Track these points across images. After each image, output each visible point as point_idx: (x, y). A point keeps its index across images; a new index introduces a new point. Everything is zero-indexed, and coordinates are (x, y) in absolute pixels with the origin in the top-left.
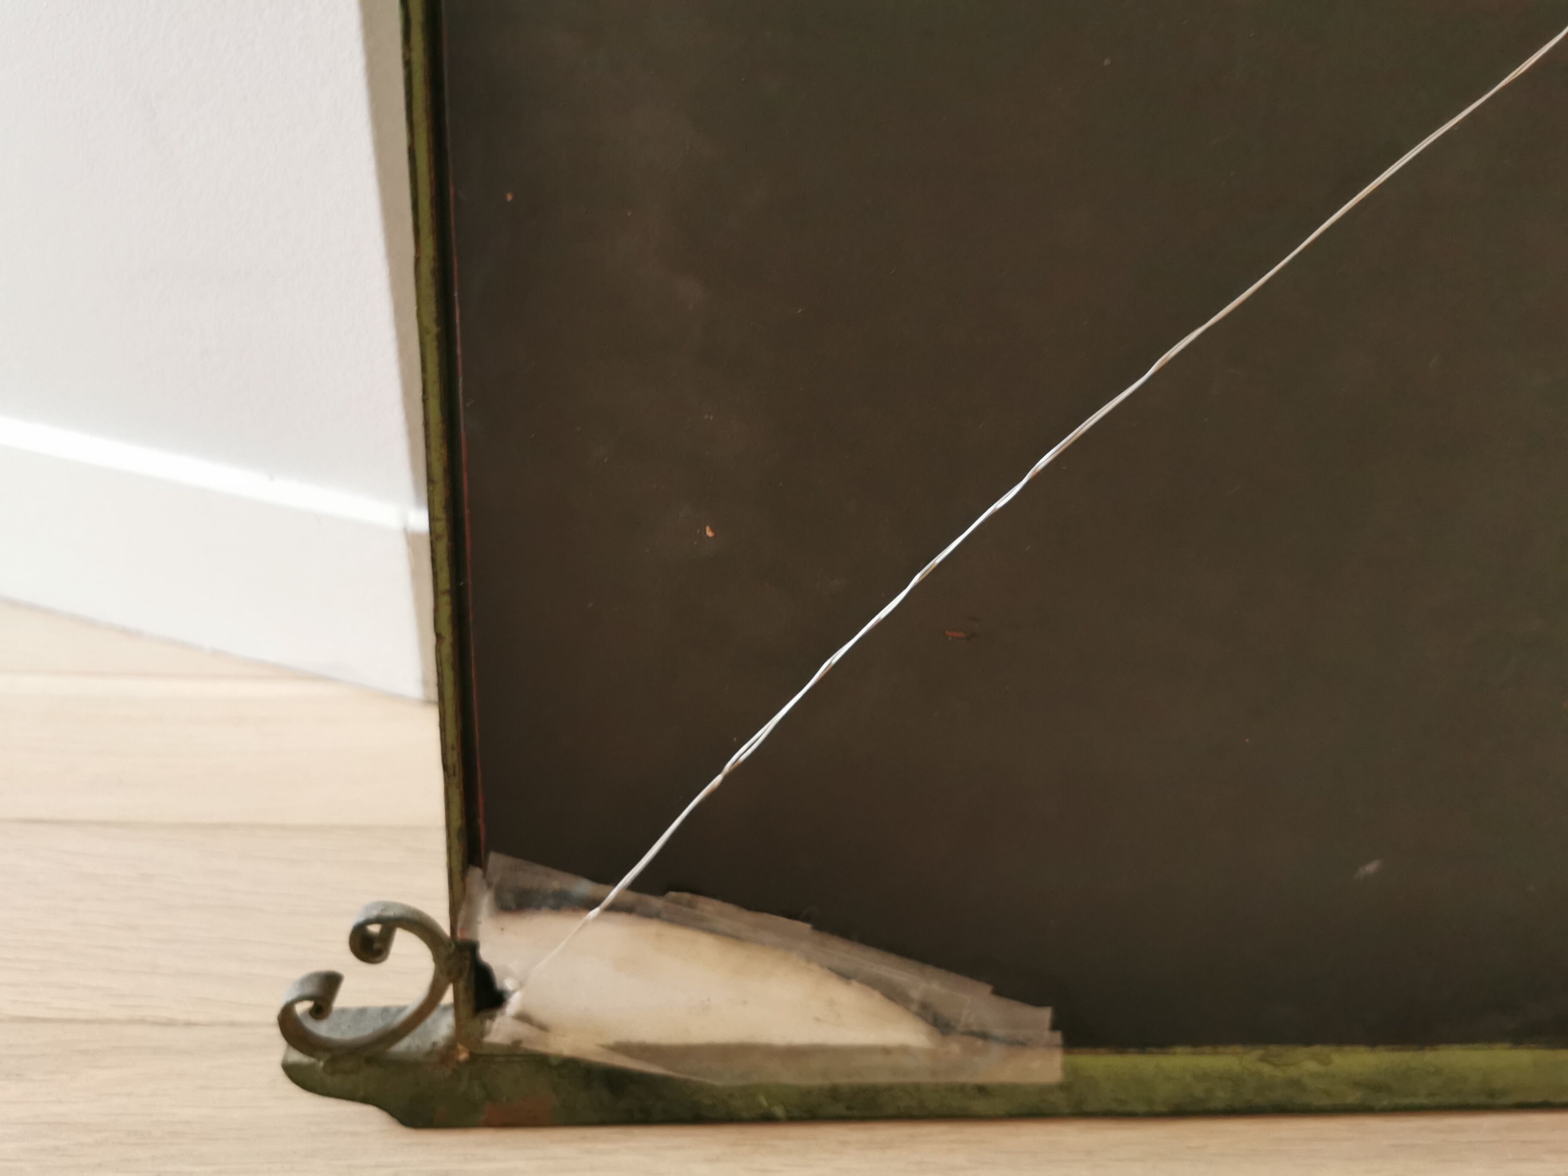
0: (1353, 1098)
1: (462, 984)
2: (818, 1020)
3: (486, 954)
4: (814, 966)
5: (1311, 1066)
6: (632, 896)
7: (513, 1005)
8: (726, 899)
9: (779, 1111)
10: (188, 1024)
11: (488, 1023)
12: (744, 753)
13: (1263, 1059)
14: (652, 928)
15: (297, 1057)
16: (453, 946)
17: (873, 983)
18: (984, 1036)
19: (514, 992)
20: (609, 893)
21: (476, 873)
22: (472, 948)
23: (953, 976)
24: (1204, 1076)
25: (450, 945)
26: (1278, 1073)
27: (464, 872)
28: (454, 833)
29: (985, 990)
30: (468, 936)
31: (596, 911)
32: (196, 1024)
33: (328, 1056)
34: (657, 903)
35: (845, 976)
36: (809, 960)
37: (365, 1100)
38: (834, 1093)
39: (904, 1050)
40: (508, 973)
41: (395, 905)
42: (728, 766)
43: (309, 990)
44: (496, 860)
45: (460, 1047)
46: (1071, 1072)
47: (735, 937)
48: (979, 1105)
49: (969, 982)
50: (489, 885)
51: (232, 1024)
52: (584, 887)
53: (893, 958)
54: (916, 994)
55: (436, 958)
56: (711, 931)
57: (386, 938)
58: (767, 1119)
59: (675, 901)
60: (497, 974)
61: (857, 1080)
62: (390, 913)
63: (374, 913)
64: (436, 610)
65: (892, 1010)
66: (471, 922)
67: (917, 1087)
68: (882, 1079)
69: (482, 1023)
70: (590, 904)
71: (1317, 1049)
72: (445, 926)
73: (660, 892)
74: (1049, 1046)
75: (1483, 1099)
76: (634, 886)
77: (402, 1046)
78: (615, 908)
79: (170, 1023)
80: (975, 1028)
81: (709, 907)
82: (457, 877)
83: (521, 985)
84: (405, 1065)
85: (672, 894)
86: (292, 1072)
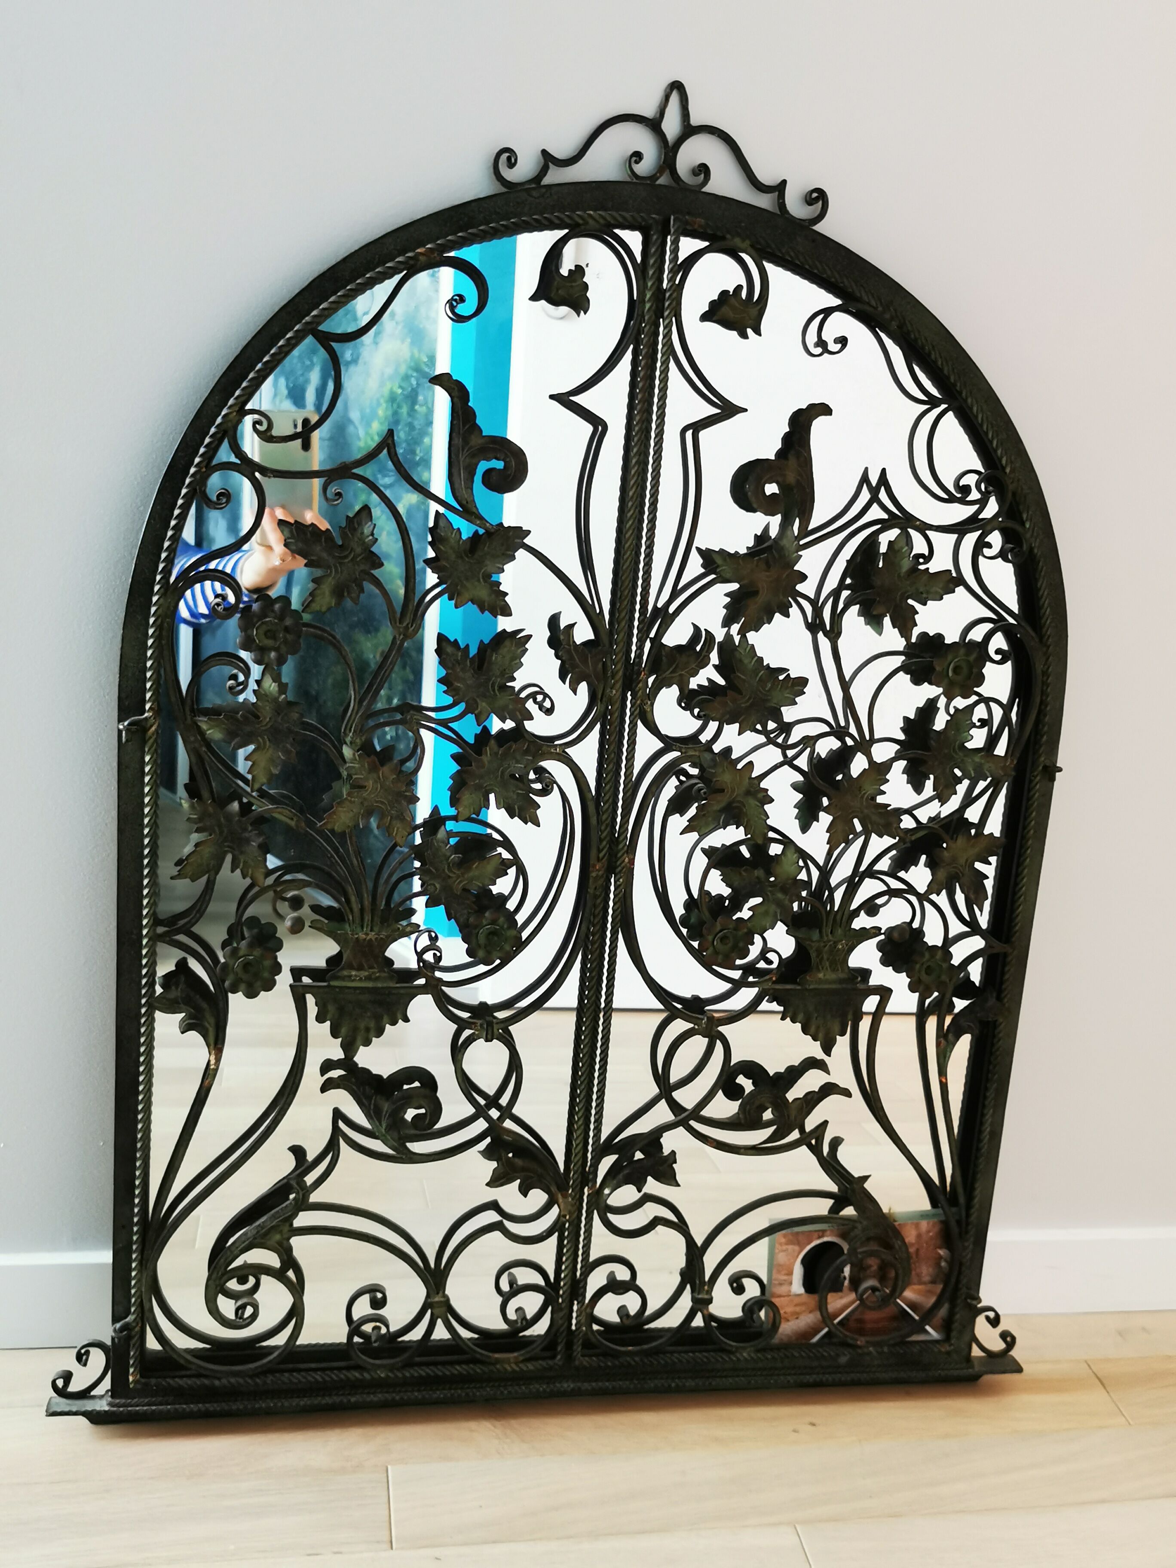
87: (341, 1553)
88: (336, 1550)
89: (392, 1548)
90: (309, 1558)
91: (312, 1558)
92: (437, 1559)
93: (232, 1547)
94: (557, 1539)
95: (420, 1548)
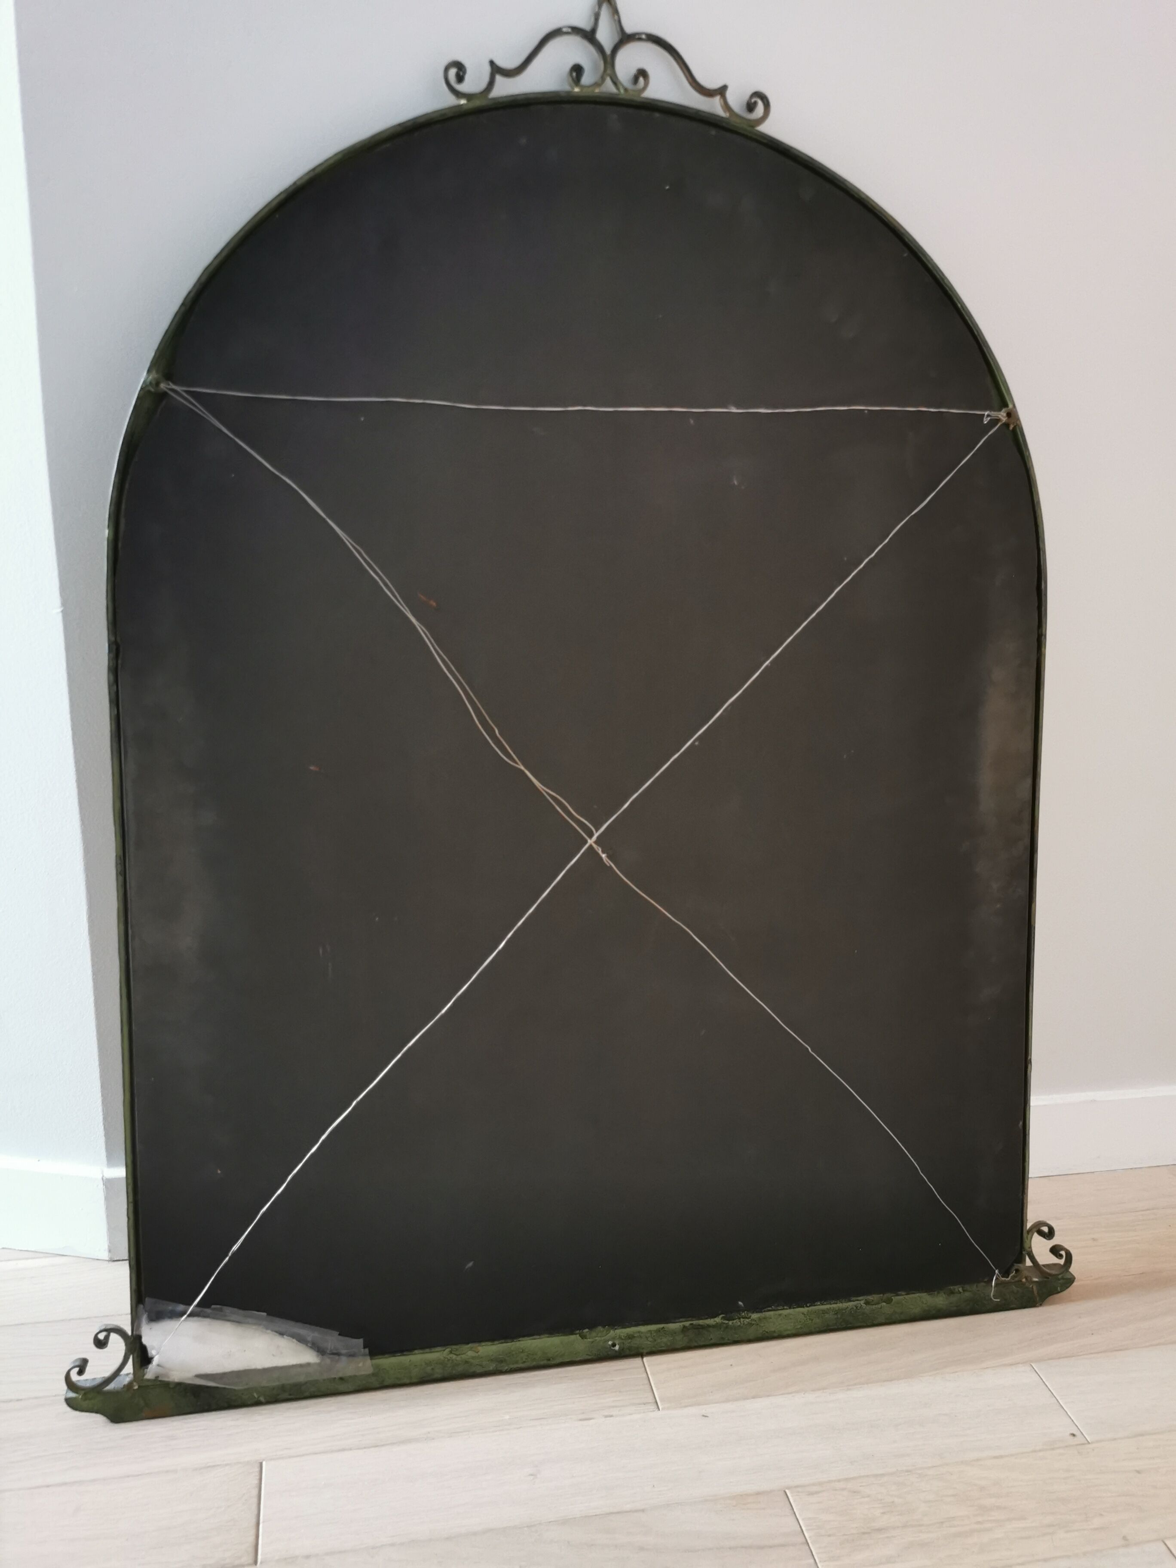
0: (492, 1367)
1: (135, 1355)
2: (273, 1355)
3: (145, 1341)
4: (269, 1331)
5: (470, 1353)
6: (199, 1309)
7: (155, 1361)
8: (234, 1307)
9: (262, 1399)
10: (18, 1400)
11: (146, 1370)
12: (235, 1248)
13: (451, 1352)
14: (207, 1321)
15: (72, 1395)
16: (132, 1338)
17: (293, 1336)
18: (338, 1354)
19: (156, 1355)
20: (188, 1309)
21: (141, 1306)
22: (139, 1337)
23: (322, 1329)
24: (429, 1363)
25: (131, 1338)
26: (458, 1358)
27: (137, 1306)
28: (133, 1290)
29: (336, 1333)
30: (137, 1333)
31: (185, 1316)
32: (21, 1400)
33: (83, 1392)
34: (208, 1311)
35: (282, 1334)
36: (267, 1329)
37: (97, 1412)
38: (283, 1388)
39: (308, 1364)
40: (153, 1348)
41: (110, 1325)
42: (230, 1254)
43: (77, 1363)
44: (148, 1300)
45: (135, 1384)
46: (376, 1367)
47: (239, 1322)
48: (342, 1387)
49: (330, 1331)
50: (146, 1311)
51: (36, 1398)
52: (181, 1307)
53: (299, 1324)
54: (309, 1339)
55: (126, 1345)
56: (229, 1321)
57: (107, 1338)
58: (258, 1403)
59: (214, 1309)
60: (149, 1349)
61: (292, 1381)
62: (109, 1327)
63: (103, 1328)
64: (128, 1209)
65: (301, 1347)
66: (139, 1327)
67: (316, 1381)
68: (302, 1379)
69: (144, 1370)
70: (182, 1314)
71: (470, 1345)
72: (130, 1333)
73: (209, 1307)
74: (364, 1355)
75: (545, 1362)
76: (198, 1305)
77: (111, 1387)
78: (190, 1315)
79: (11, 1401)
80: (335, 1351)
81: (227, 1310)
82: (134, 1309)
83: (158, 1353)
84: (115, 1393)
85: (213, 1306)
86: (70, 1402)
87: (611, 1416)
88: (607, 1414)
89: (659, 1410)
90: (580, 1422)
91: (585, 1423)
92: (703, 1416)
93: (507, 1417)
94: (813, 1391)
95: (686, 1407)
